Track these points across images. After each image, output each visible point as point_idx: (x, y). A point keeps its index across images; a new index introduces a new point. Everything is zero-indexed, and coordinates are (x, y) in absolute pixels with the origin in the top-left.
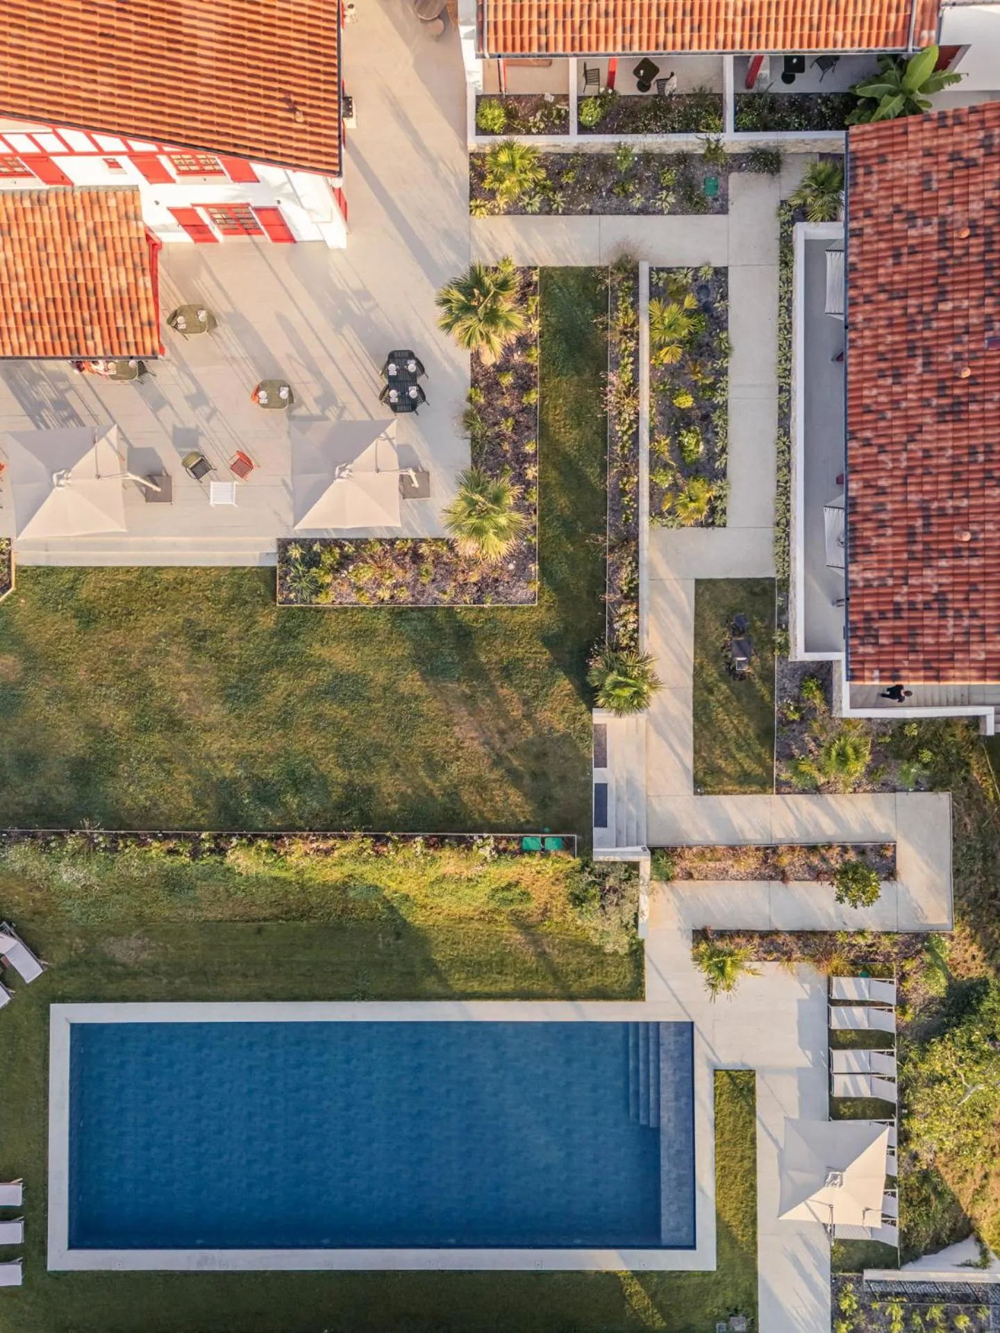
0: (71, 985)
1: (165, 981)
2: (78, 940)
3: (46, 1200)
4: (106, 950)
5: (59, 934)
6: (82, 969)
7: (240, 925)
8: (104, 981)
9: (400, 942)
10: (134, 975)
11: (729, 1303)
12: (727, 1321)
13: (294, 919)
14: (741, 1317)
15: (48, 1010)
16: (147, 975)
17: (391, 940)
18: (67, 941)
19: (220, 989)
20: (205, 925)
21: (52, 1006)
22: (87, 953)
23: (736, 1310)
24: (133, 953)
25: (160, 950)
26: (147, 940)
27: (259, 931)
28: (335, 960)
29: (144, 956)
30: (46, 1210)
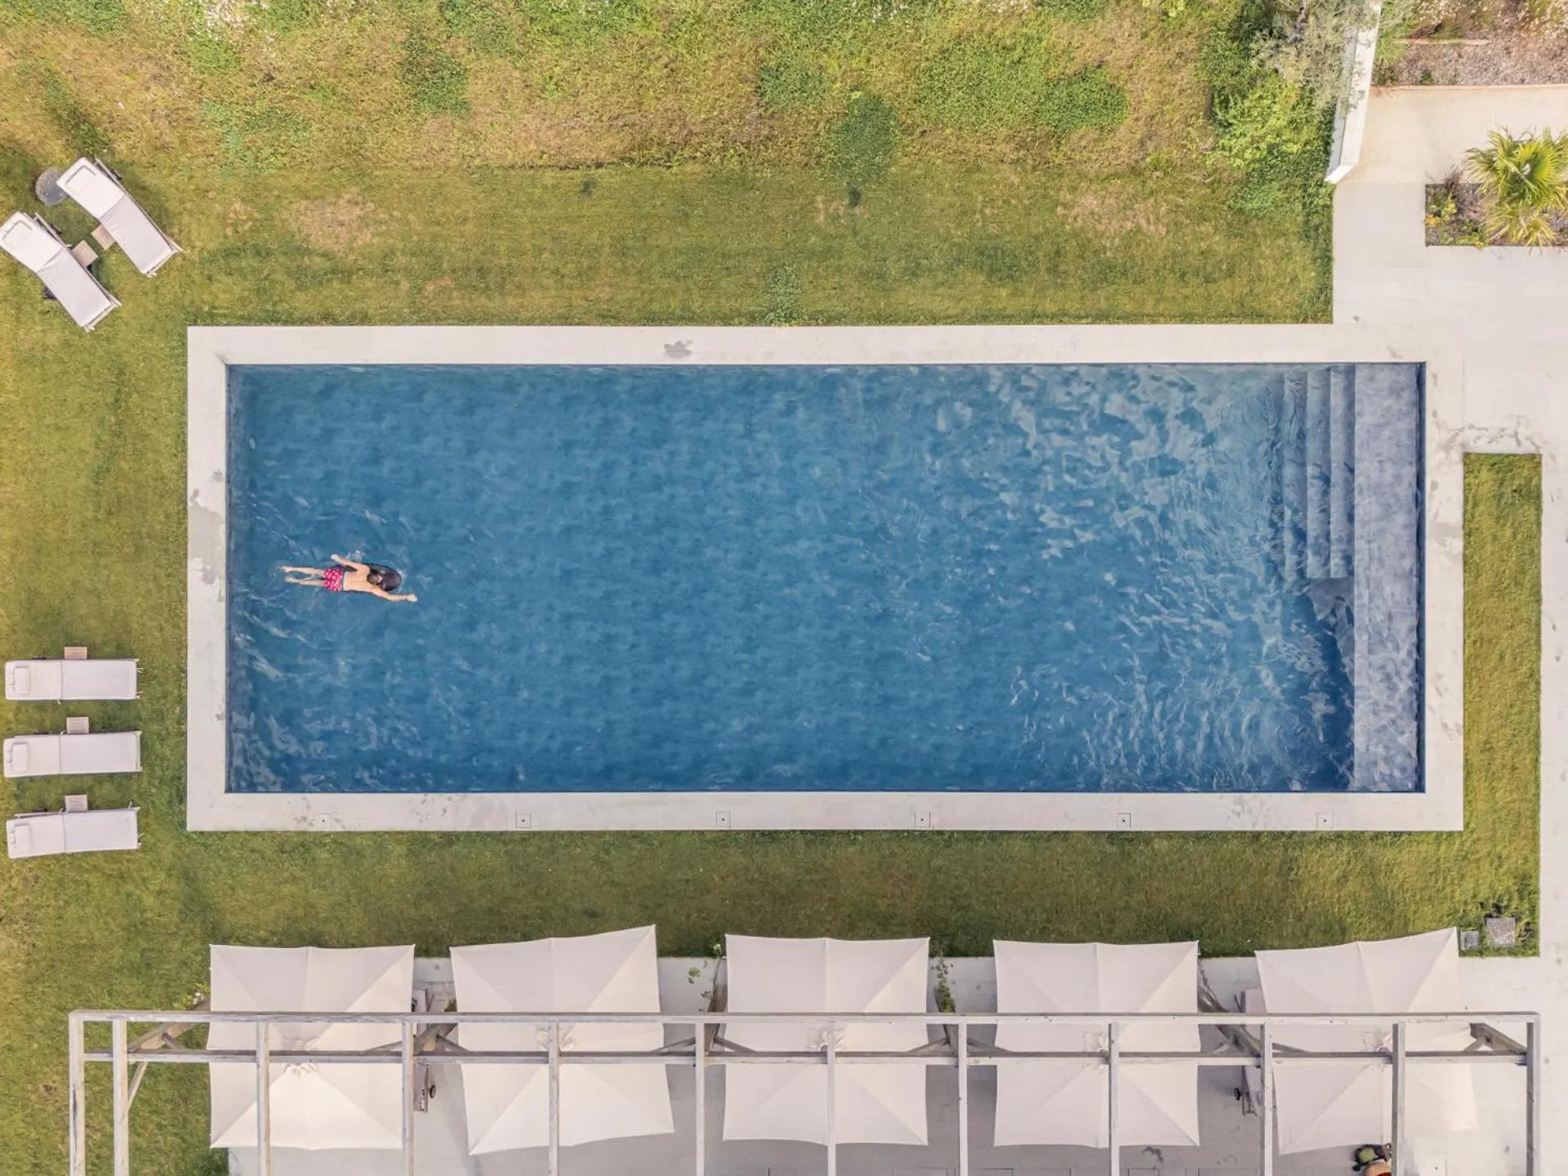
0: (227, 290)
1: (405, 286)
2: (237, 206)
3: (182, 701)
4: (293, 227)
5: (203, 193)
6: (247, 262)
7: (549, 178)
8: (291, 284)
9: (857, 210)
10: (346, 275)
11: (1484, 892)
12: (1480, 928)
13: (652, 162)
14: (1507, 919)
15: (183, 337)
16: (370, 274)
17: (841, 206)
18: (218, 208)
19: (510, 301)
20: (484, 175)
21: (192, 331)
22: (254, 230)
23: (1498, 908)
24: (342, 231)
25: (394, 226)
26: (371, 206)
27: (587, 188)
28: (734, 246)
29: (366, 237)
30: (182, 719)
